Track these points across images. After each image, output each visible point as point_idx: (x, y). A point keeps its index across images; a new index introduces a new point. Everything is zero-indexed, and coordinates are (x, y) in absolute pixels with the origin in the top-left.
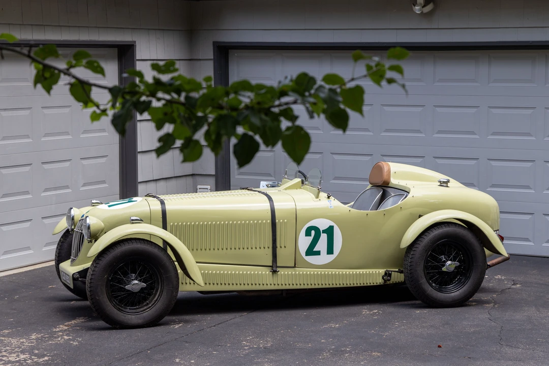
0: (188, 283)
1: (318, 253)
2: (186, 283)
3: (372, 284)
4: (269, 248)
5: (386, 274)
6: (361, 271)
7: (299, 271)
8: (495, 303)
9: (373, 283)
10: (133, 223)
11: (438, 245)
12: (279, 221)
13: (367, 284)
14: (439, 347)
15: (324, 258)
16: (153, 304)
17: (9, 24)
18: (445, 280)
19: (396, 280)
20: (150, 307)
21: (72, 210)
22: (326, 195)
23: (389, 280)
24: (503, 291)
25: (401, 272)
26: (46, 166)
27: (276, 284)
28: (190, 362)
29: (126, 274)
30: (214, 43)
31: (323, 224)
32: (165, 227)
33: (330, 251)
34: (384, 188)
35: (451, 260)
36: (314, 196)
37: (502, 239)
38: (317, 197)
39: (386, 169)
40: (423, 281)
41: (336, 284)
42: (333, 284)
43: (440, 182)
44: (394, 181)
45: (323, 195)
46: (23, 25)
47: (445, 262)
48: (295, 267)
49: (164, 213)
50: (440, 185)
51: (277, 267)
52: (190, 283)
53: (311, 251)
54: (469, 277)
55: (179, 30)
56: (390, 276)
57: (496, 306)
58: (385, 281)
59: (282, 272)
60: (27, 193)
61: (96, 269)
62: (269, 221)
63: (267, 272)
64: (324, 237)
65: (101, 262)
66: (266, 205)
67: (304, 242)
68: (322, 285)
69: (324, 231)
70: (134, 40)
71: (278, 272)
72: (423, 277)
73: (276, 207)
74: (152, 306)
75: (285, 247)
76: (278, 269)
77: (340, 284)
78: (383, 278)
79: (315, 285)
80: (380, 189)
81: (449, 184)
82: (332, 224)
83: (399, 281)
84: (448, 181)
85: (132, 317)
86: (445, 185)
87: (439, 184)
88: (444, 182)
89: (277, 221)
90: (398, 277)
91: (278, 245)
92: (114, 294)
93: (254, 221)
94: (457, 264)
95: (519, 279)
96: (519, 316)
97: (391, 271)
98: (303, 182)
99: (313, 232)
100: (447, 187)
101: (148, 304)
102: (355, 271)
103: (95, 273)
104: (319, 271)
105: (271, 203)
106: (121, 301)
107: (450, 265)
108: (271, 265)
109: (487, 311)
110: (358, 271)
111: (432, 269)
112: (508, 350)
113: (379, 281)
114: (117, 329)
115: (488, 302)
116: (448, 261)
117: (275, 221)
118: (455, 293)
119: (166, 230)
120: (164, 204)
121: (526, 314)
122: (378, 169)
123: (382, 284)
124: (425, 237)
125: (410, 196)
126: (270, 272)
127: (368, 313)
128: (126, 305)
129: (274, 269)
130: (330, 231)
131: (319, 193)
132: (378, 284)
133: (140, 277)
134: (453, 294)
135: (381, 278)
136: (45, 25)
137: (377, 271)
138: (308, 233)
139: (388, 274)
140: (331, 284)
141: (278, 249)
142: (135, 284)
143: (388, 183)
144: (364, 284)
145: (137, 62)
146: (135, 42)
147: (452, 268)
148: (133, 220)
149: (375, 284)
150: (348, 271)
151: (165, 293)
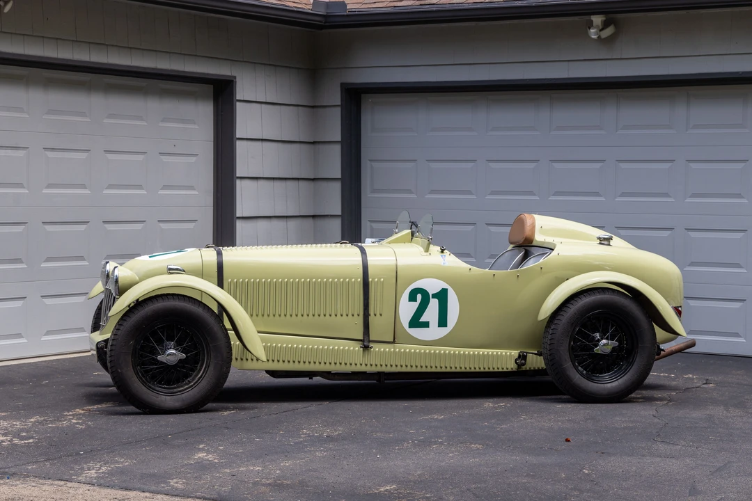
0: (250, 359)
1: (426, 325)
2: (247, 360)
3: (500, 370)
4: (358, 315)
5: (519, 356)
6: (486, 351)
7: (400, 348)
8: (670, 401)
9: (503, 369)
10: (171, 273)
11: (589, 317)
12: (373, 279)
13: (494, 369)
14: (567, 440)
15: (434, 332)
16: (196, 382)
17: (57, 39)
18: (598, 366)
19: (534, 366)
20: (192, 386)
21: (108, 265)
22: (438, 248)
23: (524, 365)
24: (687, 389)
25: (540, 354)
26: (110, 227)
27: (369, 365)
28: (217, 448)
29: (160, 342)
30: (342, 85)
31: (433, 286)
32: (220, 284)
33: (443, 322)
34: (526, 248)
35: (607, 339)
36: (422, 249)
37: (678, 312)
38: (427, 250)
39: (528, 222)
40: (568, 365)
41: (451, 368)
42: (446, 368)
43: (599, 238)
44: (539, 238)
45: (435, 249)
46: (77, 41)
47: (599, 341)
48: (394, 342)
49: (220, 267)
50: (600, 244)
51: (370, 341)
52: (252, 360)
53: (416, 322)
54: (632, 363)
55: (298, 68)
56: (525, 360)
57: (671, 403)
58: (519, 366)
59: (376, 348)
60: (81, 258)
61: (119, 332)
62: (360, 280)
63: (356, 347)
64: (434, 304)
65: (125, 323)
66: (358, 259)
67: (407, 309)
68: (431, 367)
69: (434, 296)
70: (233, 74)
71: (371, 348)
72: (569, 360)
73: (369, 263)
74: (194, 384)
75: (381, 315)
76: (371, 345)
77: (456, 368)
78: (516, 362)
79: (422, 367)
80: (521, 249)
81: (612, 242)
82: (445, 286)
83: (539, 368)
84: (611, 238)
85: (166, 399)
86: (606, 243)
87: (598, 241)
88: (605, 239)
89: (370, 280)
90: (536, 361)
91: (371, 312)
92: (144, 368)
93: (339, 279)
94: (615, 343)
95: (716, 379)
96: (697, 414)
97: (527, 353)
98: (413, 234)
99: (419, 297)
100: (609, 245)
101: (189, 382)
102: (476, 351)
103: (117, 337)
104: (427, 349)
105: (364, 256)
106: (153, 378)
107: (605, 345)
108: (362, 338)
109: (655, 407)
110: (481, 351)
111: (581, 351)
112: (662, 447)
113: (511, 366)
114: (148, 414)
115: (661, 399)
116: (602, 339)
117: (368, 279)
118: (611, 383)
119: (222, 288)
120: (222, 254)
121: (708, 412)
122: (520, 222)
123: (514, 370)
124: (571, 306)
125: (554, 253)
126: (361, 347)
127: (491, 405)
128: (160, 382)
129: (366, 344)
130: (442, 296)
131: (429, 244)
132: (510, 370)
133: (178, 345)
134: (609, 385)
135: (513, 361)
136: (107, 45)
137: (508, 352)
138: (412, 298)
139: (522, 357)
140: (444, 367)
141: (371, 318)
142: (172, 354)
143: (531, 241)
144: (489, 369)
145: (238, 104)
146: (235, 77)
147: (608, 349)
148: (170, 269)
149: (505, 370)
150: (467, 351)
151: (211, 368)
